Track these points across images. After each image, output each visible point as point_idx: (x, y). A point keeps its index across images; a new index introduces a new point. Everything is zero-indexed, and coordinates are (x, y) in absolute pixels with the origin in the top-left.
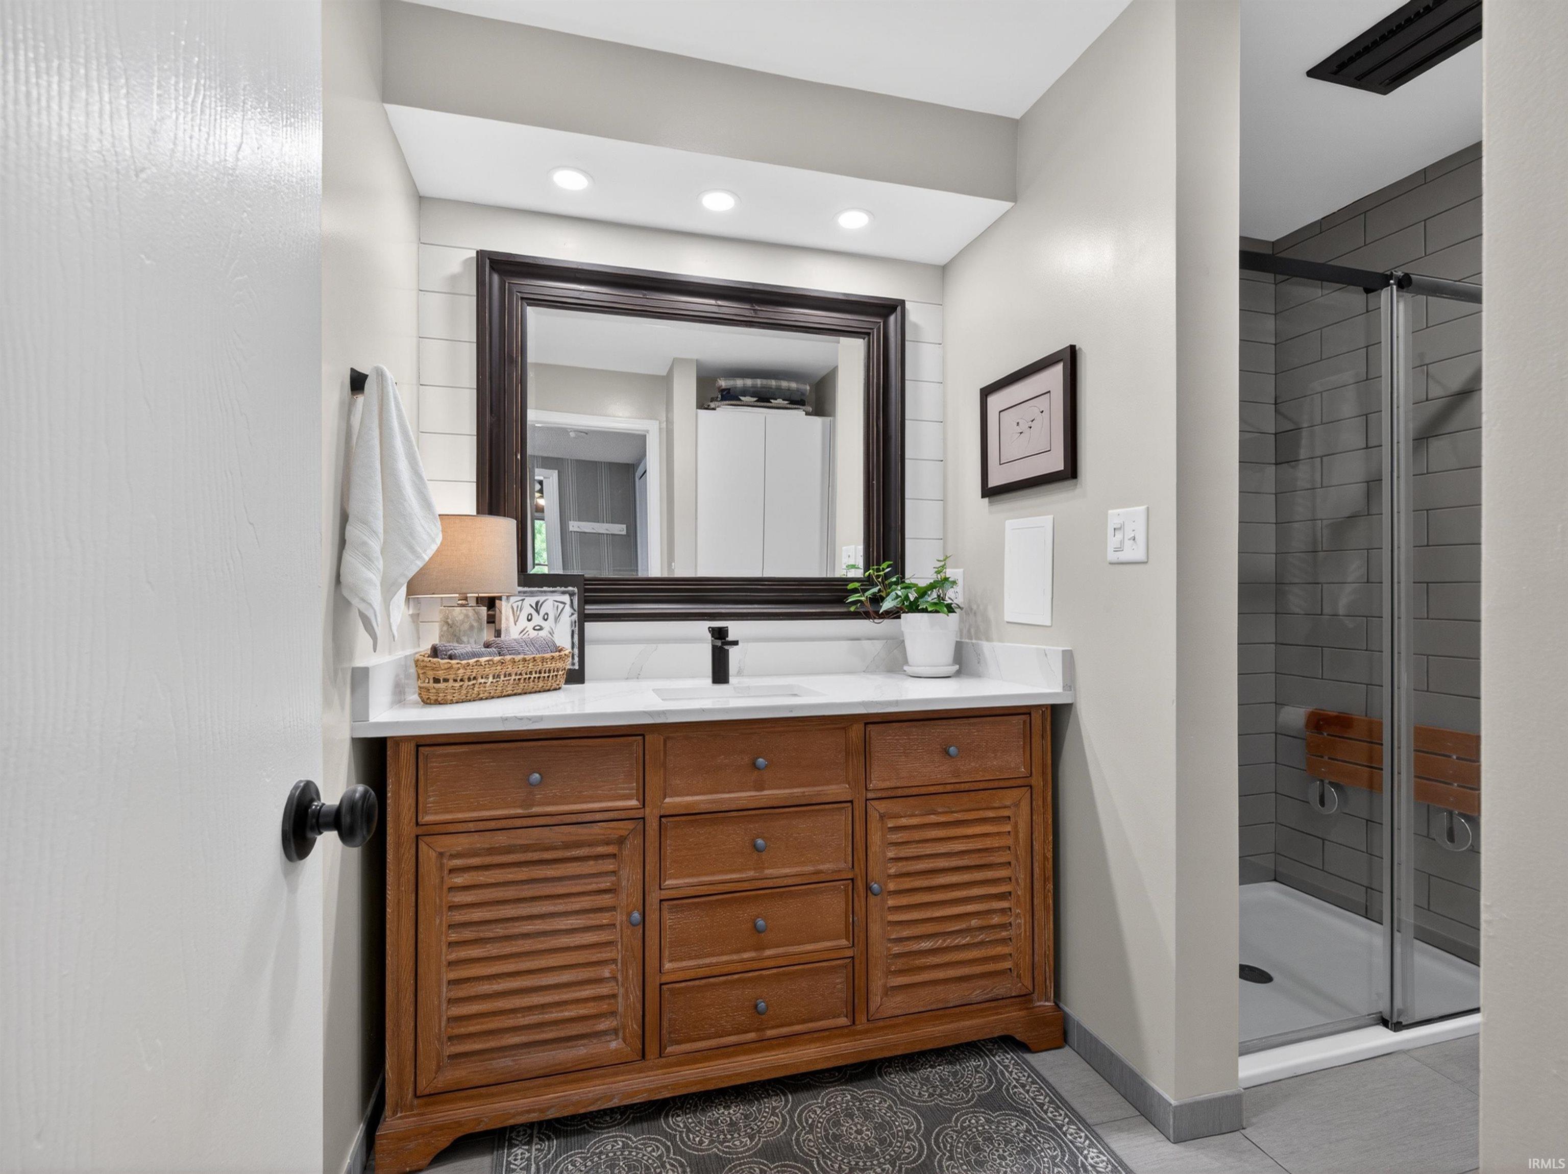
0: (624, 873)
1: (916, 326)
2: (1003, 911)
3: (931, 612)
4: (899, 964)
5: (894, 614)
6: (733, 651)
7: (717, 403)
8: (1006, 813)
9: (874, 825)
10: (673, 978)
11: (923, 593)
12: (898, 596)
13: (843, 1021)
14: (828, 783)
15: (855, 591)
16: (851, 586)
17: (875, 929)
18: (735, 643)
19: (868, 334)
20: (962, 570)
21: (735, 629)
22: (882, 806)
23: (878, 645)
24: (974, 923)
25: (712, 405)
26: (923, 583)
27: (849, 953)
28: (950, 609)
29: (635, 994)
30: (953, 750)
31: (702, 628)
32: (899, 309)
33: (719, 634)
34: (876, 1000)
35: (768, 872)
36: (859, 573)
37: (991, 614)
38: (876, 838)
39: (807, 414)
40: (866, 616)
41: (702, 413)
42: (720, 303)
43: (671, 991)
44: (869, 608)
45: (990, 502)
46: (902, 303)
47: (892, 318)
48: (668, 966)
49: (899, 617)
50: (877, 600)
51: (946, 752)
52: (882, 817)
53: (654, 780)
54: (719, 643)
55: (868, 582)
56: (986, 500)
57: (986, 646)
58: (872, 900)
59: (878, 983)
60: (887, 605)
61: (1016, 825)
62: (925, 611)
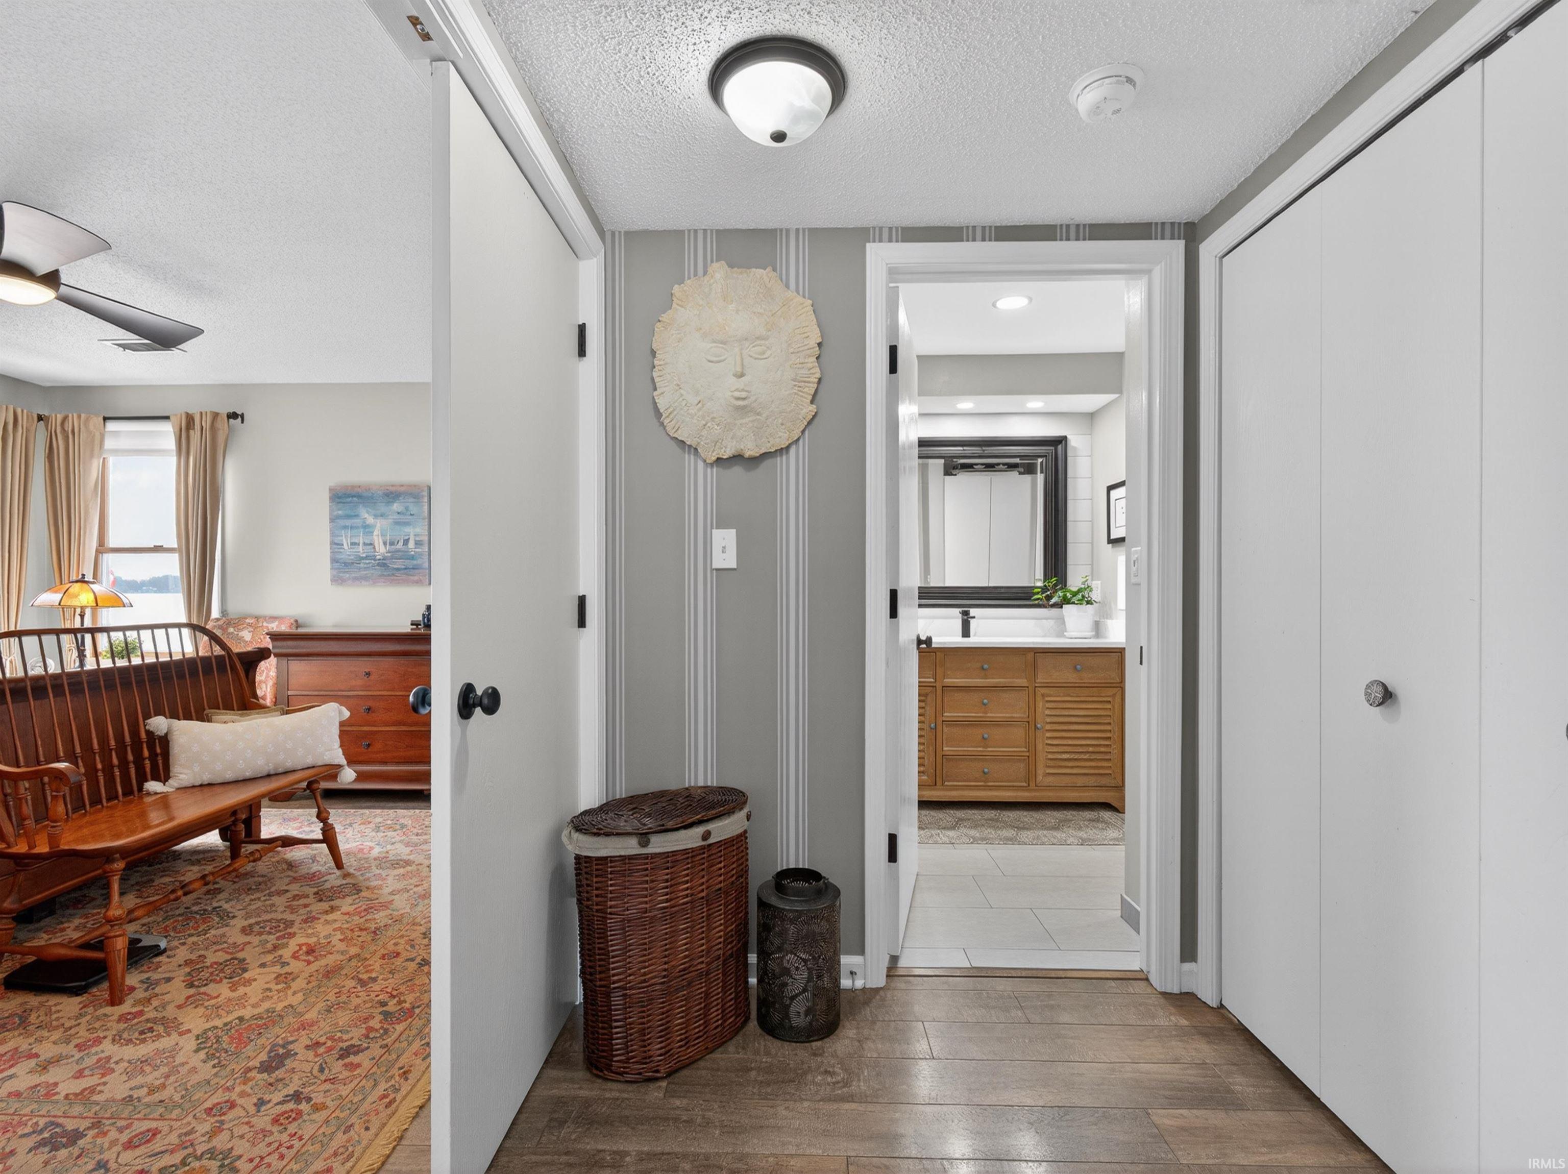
0: (928, 708)
1: (1075, 448)
2: (1107, 745)
3: (1077, 604)
4: (1051, 763)
5: (1059, 605)
6: (972, 621)
7: (957, 471)
8: (1109, 699)
9: (1039, 698)
10: (947, 753)
11: (1075, 594)
12: (1060, 597)
13: (1025, 784)
14: (1017, 678)
15: (1038, 593)
16: (1036, 590)
17: (1040, 747)
18: (974, 617)
19: (1046, 456)
20: (1099, 582)
21: (973, 612)
22: (1043, 691)
23: (1052, 622)
24: (1091, 749)
25: (954, 472)
26: (1075, 589)
27: (1028, 754)
28: (1089, 603)
29: (932, 759)
30: (1078, 667)
31: (956, 612)
32: (1063, 442)
33: (966, 613)
34: (1040, 778)
35: (989, 715)
36: (1040, 584)
37: (1113, 606)
38: (1040, 705)
39: (1020, 473)
40: (1043, 606)
41: (947, 478)
42: (965, 448)
43: (947, 759)
44: (1045, 602)
45: (1113, 547)
46: (1065, 437)
47: (1060, 447)
48: (945, 749)
49: (1061, 607)
50: (1049, 598)
51: (1075, 668)
52: (1043, 696)
53: (940, 671)
54: (965, 617)
55: (1044, 589)
56: (1110, 545)
57: (1109, 622)
58: (1039, 733)
59: (1041, 771)
60: (1053, 601)
61: (1114, 707)
62: (1073, 603)
